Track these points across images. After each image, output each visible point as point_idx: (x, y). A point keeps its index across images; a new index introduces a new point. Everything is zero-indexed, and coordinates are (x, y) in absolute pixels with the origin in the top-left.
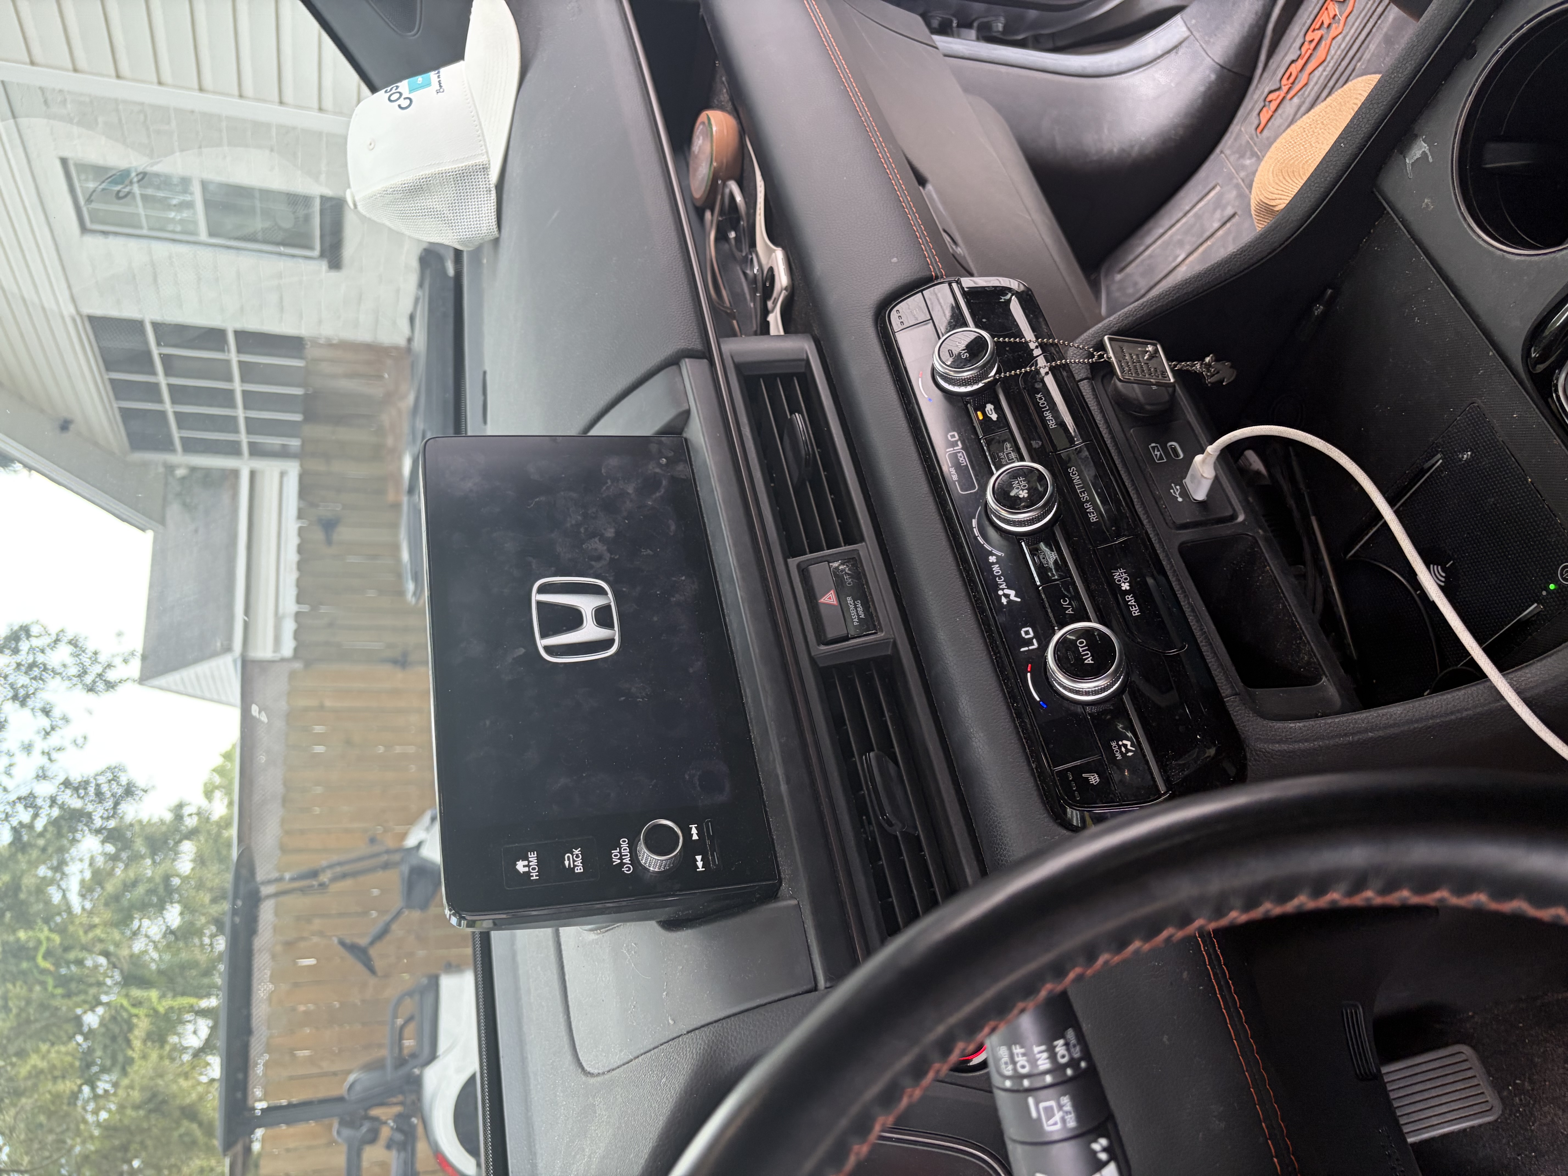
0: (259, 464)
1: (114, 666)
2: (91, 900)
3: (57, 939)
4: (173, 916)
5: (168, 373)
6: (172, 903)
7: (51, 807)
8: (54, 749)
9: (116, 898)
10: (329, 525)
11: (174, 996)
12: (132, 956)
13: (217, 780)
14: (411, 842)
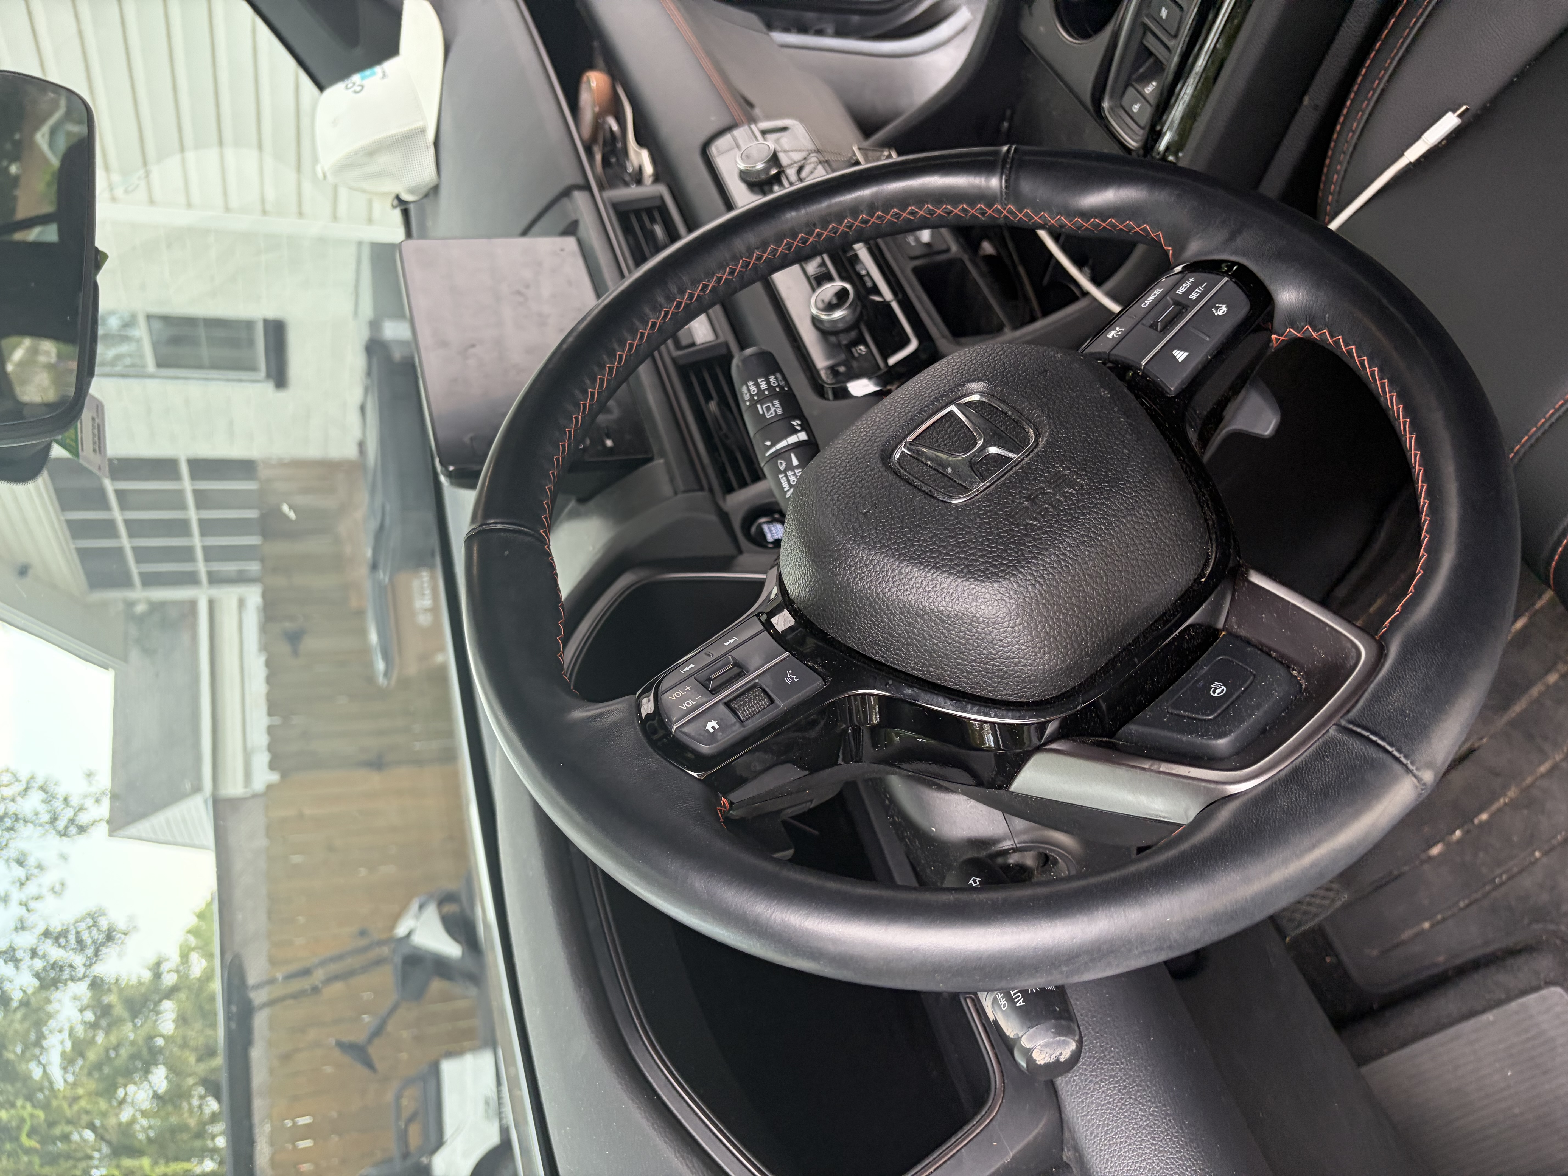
0: (217, 592)
1: (85, 809)
2: (73, 1074)
3: (41, 1114)
4: (159, 1078)
5: (123, 507)
6: (156, 1065)
7: (32, 958)
8: (32, 898)
9: (98, 1066)
10: (294, 638)
11: (167, 1162)
12: (120, 1124)
13: (193, 941)
14: (401, 930)
